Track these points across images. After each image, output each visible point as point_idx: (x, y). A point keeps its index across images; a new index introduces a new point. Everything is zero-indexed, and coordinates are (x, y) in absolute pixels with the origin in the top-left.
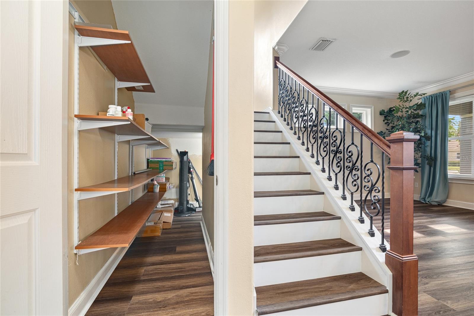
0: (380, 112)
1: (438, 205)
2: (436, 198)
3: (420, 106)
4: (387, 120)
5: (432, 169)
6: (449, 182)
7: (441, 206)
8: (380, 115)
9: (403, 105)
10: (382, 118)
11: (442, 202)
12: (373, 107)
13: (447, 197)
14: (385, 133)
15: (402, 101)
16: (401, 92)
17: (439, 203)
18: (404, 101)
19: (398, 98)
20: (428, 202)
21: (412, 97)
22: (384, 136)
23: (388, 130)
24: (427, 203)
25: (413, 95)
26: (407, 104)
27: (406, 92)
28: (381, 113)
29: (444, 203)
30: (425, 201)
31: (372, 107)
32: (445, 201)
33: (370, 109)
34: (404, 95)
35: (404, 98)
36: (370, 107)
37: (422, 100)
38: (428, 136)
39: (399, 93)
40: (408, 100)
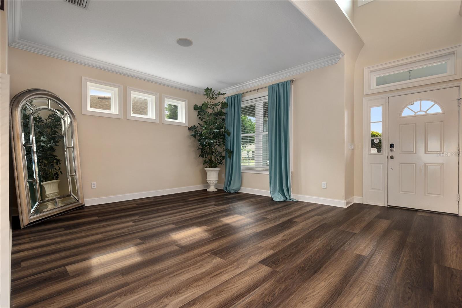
0: (194, 107)
1: (235, 192)
2: (233, 187)
3: (224, 105)
4: (201, 115)
5: (231, 161)
6: (242, 172)
7: (237, 193)
8: (194, 110)
9: (210, 102)
10: (196, 113)
11: (237, 190)
12: (187, 101)
13: (241, 186)
14: (197, 127)
15: (209, 98)
16: (206, 88)
17: (236, 191)
18: (210, 98)
19: (204, 94)
20: (229, 190)
21: (216, 95)
22: (196, 130)
23: (200, 125)
24: (228, 192)
25: (216, 94)
26: (213, 102)
27: (211, 89)
28: (196, 108)
29: (239, 190)
30: (227, 190)
31: (185, 101)
32: (239, 189)
33: (184, 103)
34: (209, 92)
35: (210, 96)
36: (184, 100)
37: (226, 99)
38: (229, 132)
39: (205, 89)
40: (213, 98)
